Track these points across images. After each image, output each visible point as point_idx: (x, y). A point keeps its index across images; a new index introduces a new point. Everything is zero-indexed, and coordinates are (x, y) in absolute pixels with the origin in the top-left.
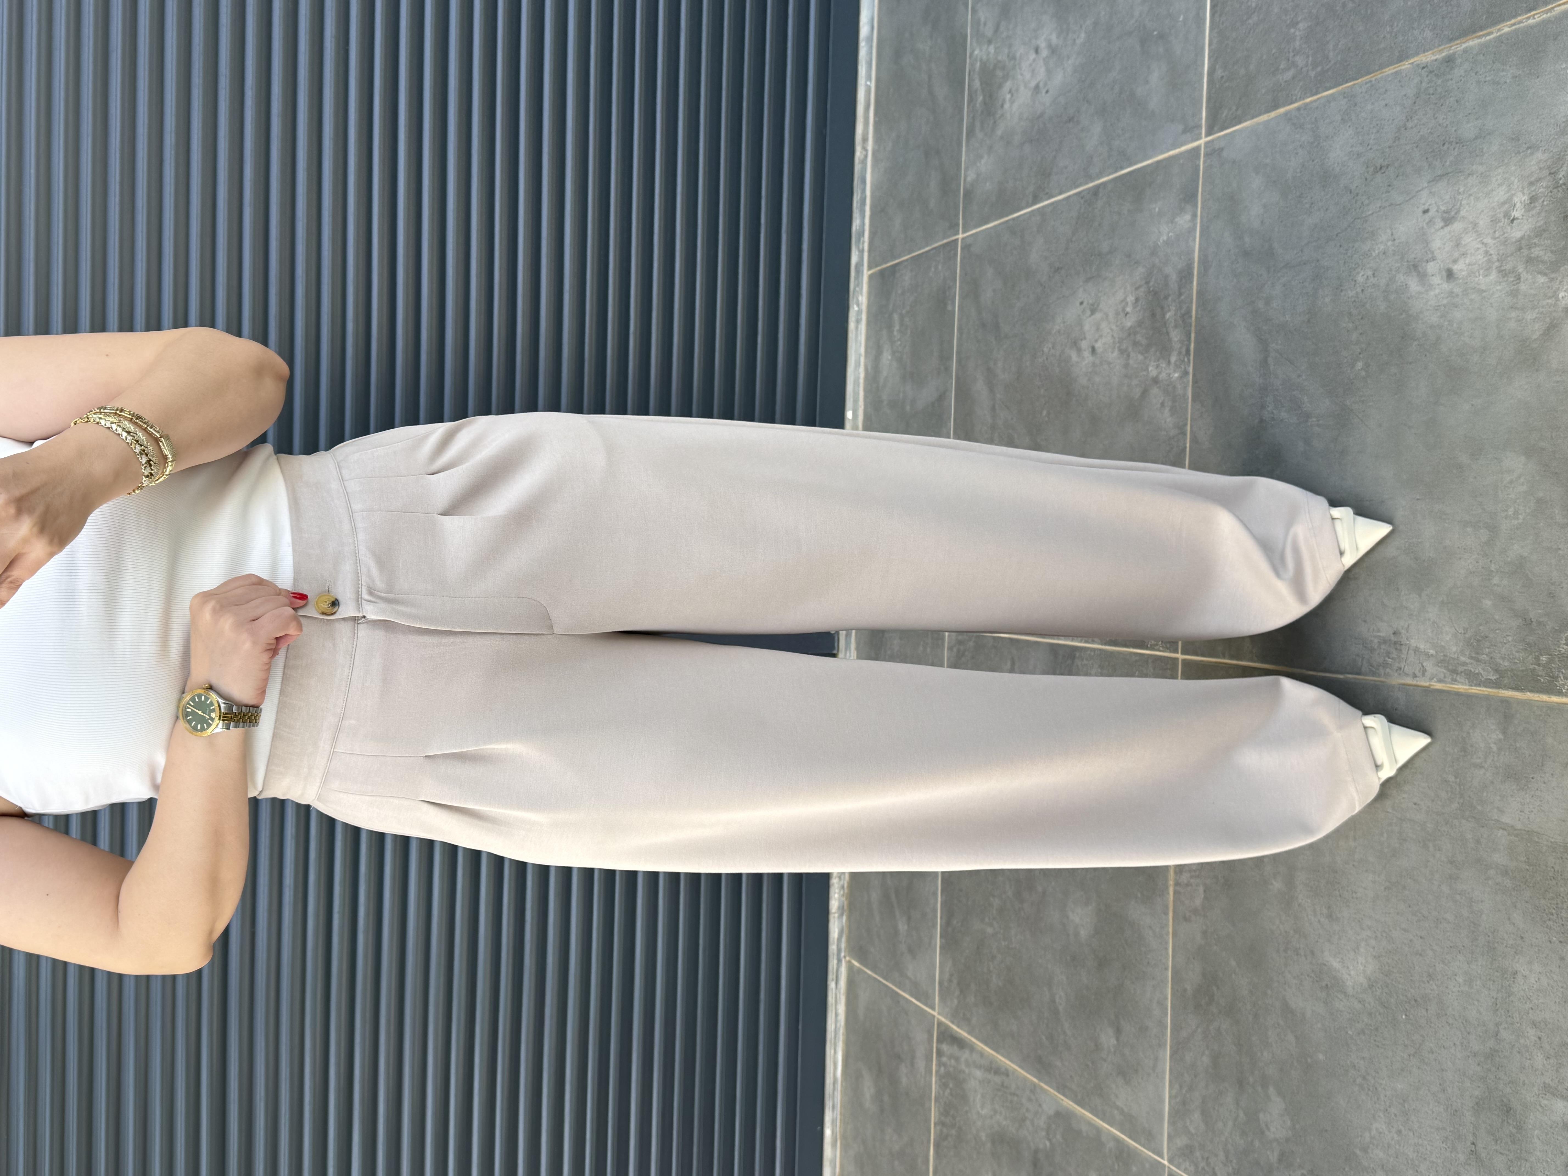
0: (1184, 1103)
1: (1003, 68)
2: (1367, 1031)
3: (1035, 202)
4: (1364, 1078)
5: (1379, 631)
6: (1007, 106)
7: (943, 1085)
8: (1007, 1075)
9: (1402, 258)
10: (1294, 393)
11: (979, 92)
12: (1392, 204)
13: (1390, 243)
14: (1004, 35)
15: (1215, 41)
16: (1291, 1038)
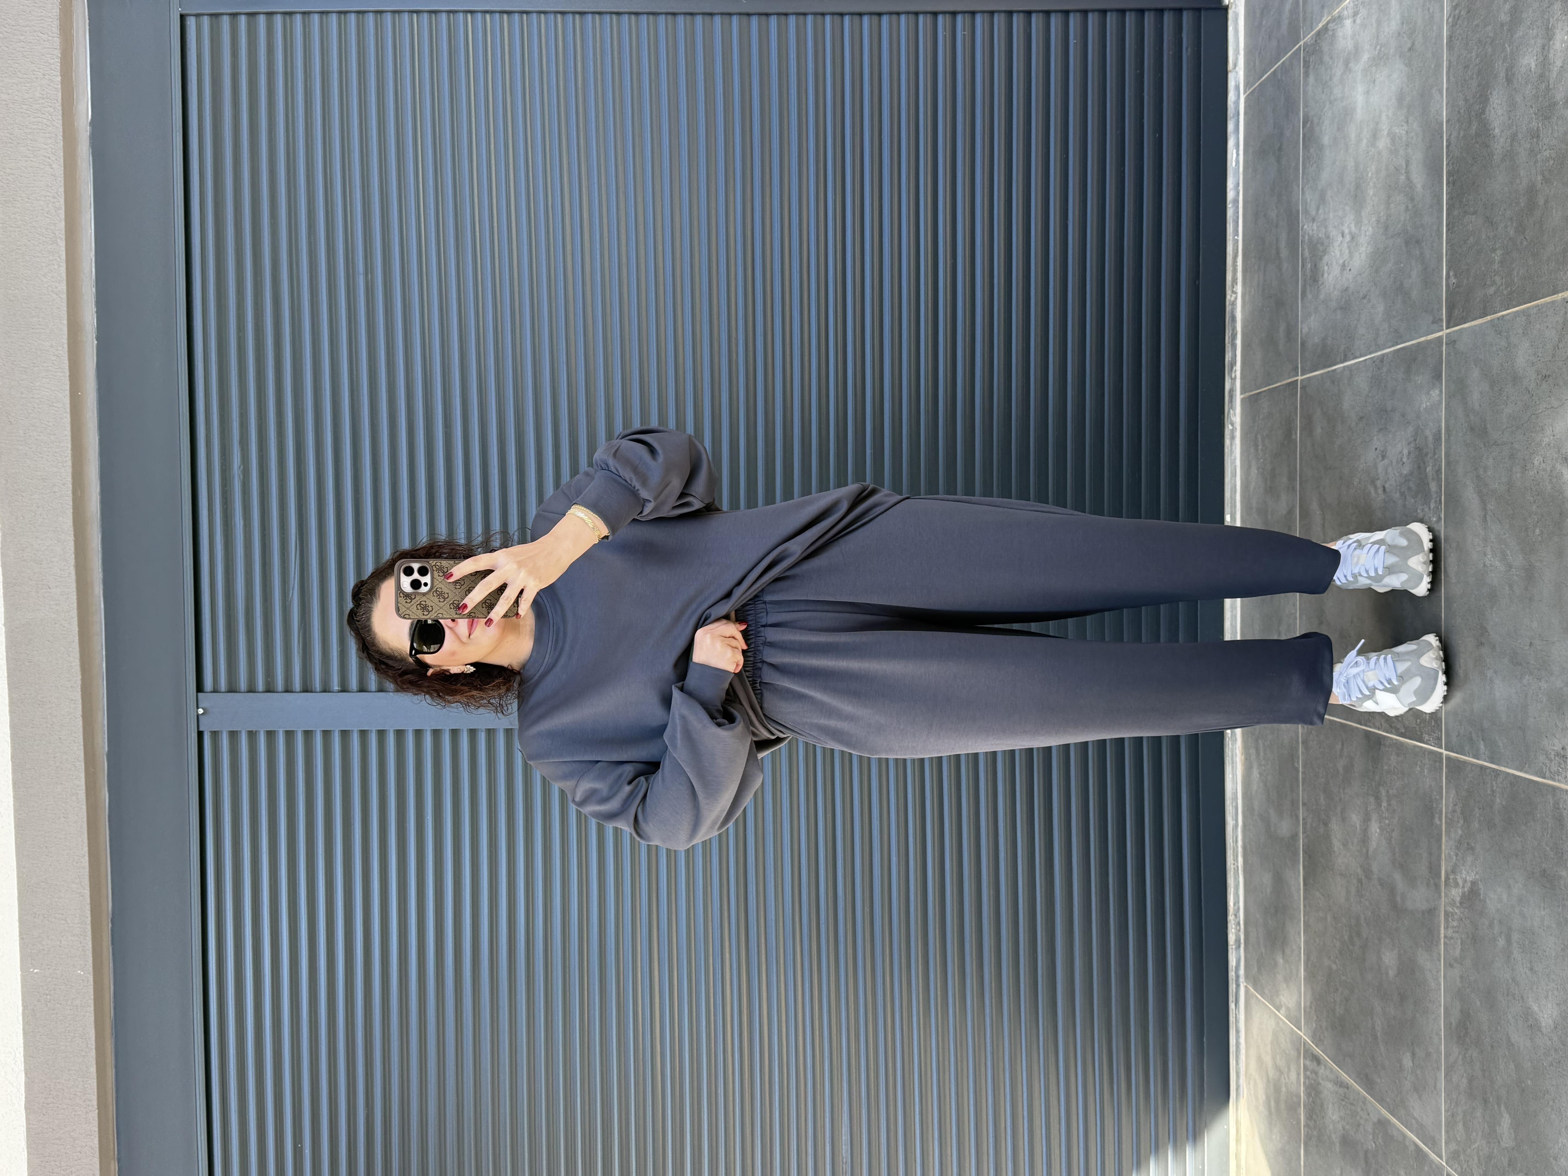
0: (1453, 1115)
1: (1322, 244)
2: (1555, 1064)
3: (1345, 360)
4: (1554, 1102)
5: (1554, 745)
6: (1326, 275)
7: (1308, 1095)
8: (1348, 1088)
9: (1559, 451)
10: (1503, 546)
11: (1308, 260)
12: (1552, 407)
13: (1552, 438)
14: (1322, 217)
15: (1449, 253)
16: (1512, 1066)
